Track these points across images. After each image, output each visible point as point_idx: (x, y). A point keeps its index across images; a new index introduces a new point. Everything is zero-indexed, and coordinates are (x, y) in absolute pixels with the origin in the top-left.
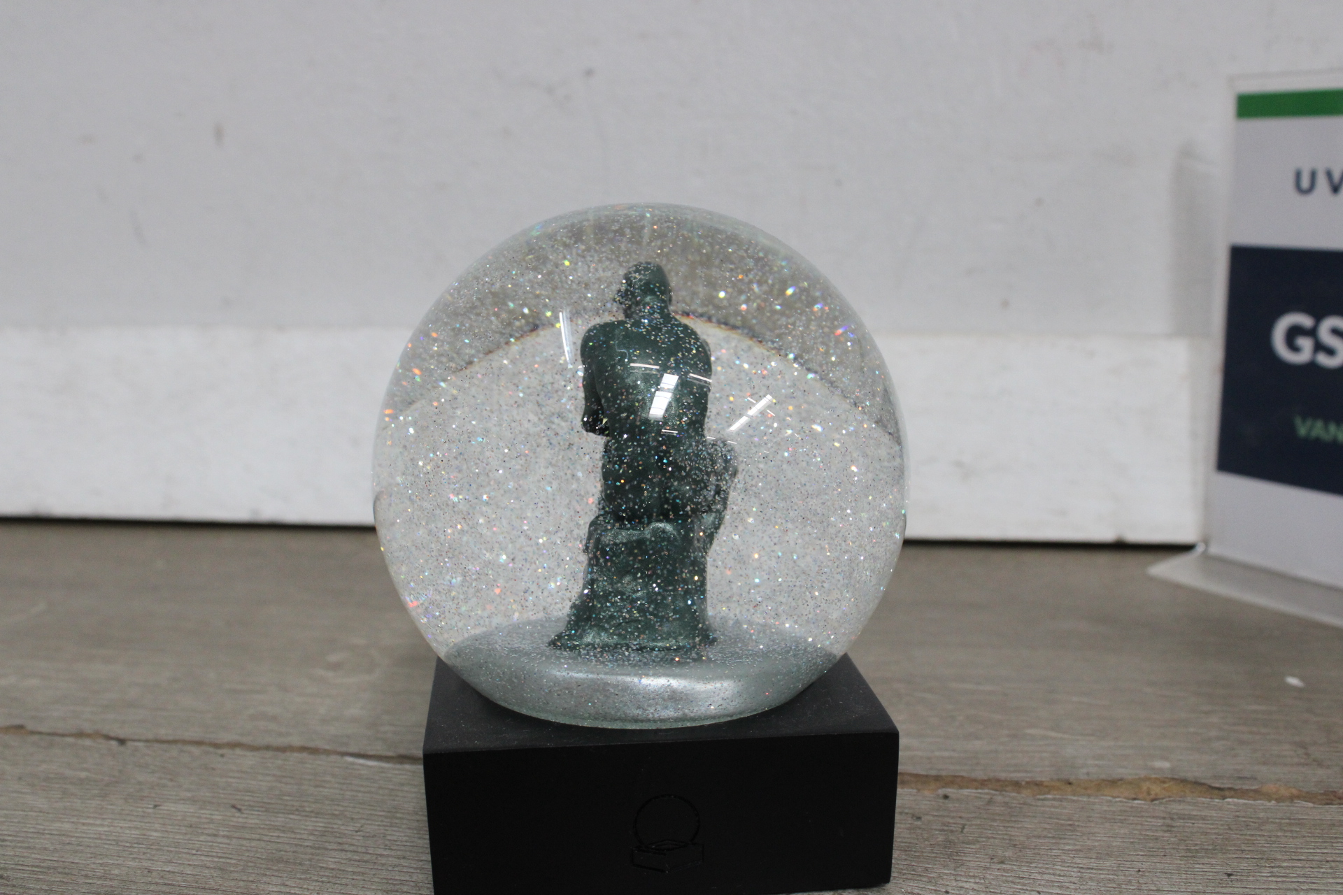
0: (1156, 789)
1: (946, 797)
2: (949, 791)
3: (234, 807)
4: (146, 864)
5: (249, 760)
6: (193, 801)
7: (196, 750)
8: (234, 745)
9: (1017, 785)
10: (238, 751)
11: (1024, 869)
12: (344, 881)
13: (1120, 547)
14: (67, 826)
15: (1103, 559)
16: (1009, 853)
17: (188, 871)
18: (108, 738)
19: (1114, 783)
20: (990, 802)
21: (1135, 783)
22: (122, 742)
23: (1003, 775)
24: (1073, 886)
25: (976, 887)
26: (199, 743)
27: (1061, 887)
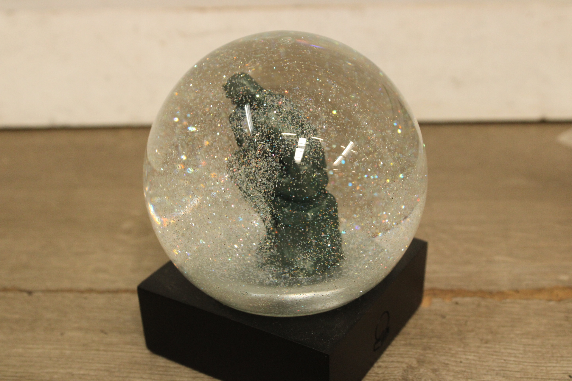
0: (561, 294)
1: (457, 303)
2: (458, 299)
3: (102, 331)
4: (70, 370)
5: (101, 300)
6: (80, 329)
7: (71, 296)
8: (90, 291)
9: (491, 294)
10: (94, 295)
11: (497, 346)
12: (171, 373)
13: (543, 122)
14: (21, 351)
15: (533, 130)
16: (489, 337)
17: (92, 373)
18: (21, 291)
19: (539, 290)
20: (479, 306)
21: (551, 290)
22: (30, 293)
23: (484, 288)
24: (521, 356)
25: (475, 358)
26: (70, 291)
27: (515, 357)
